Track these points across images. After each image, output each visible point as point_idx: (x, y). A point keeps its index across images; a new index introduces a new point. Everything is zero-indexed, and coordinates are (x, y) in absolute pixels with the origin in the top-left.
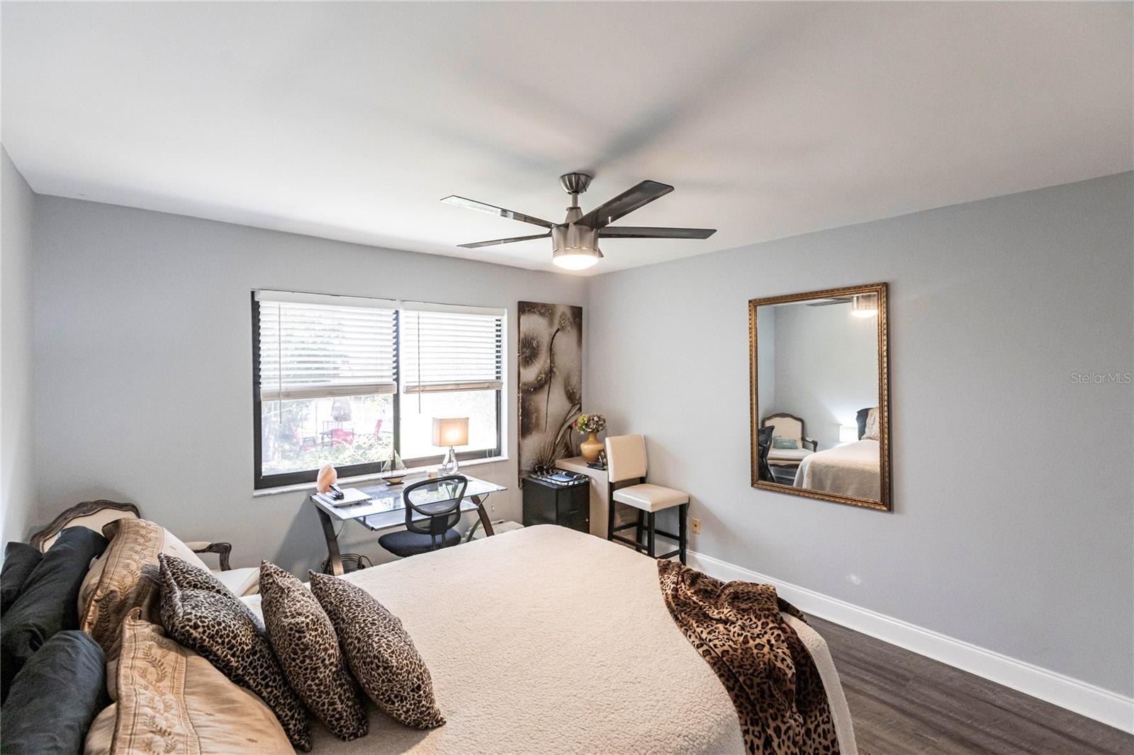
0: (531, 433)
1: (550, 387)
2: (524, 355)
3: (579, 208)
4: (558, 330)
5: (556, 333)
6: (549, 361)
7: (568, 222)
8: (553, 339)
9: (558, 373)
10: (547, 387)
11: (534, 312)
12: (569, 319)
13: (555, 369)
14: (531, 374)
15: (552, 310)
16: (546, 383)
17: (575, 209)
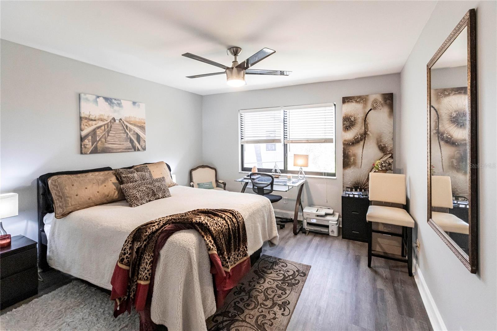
0: (350, 167)
1: (364, 143)
2: (345, 126)
3: (237, 61)
4: (371, 110)
5: (369, 111)
6: (364, 128)
7: (233, 67)
8: (367, 115)
9: (370, 134)
10: (362, 143)
11: (352, 102)
12: (380, 102)
13: (368, 133)
14: (350, 135)
15: (365, 98)
16: (361, 140)
17: (235, 62)
